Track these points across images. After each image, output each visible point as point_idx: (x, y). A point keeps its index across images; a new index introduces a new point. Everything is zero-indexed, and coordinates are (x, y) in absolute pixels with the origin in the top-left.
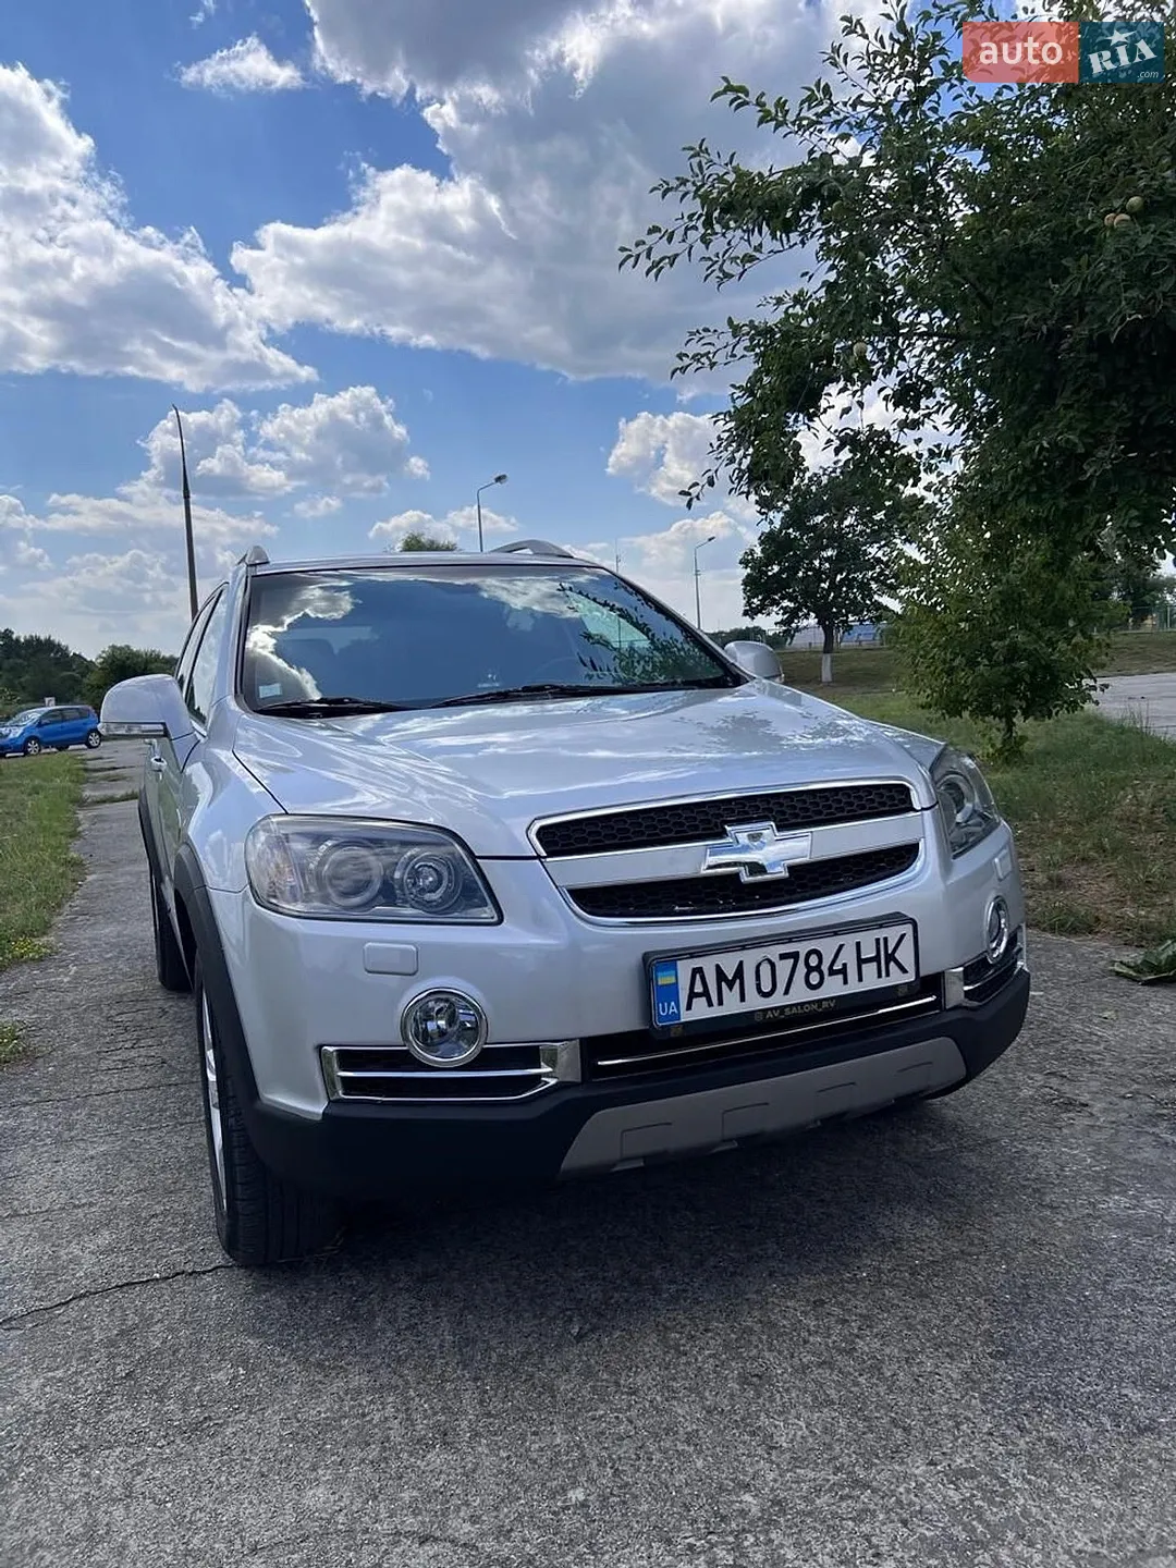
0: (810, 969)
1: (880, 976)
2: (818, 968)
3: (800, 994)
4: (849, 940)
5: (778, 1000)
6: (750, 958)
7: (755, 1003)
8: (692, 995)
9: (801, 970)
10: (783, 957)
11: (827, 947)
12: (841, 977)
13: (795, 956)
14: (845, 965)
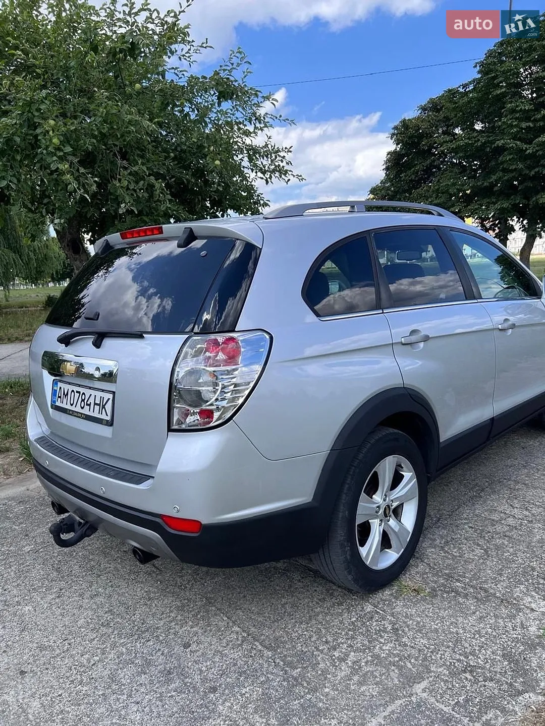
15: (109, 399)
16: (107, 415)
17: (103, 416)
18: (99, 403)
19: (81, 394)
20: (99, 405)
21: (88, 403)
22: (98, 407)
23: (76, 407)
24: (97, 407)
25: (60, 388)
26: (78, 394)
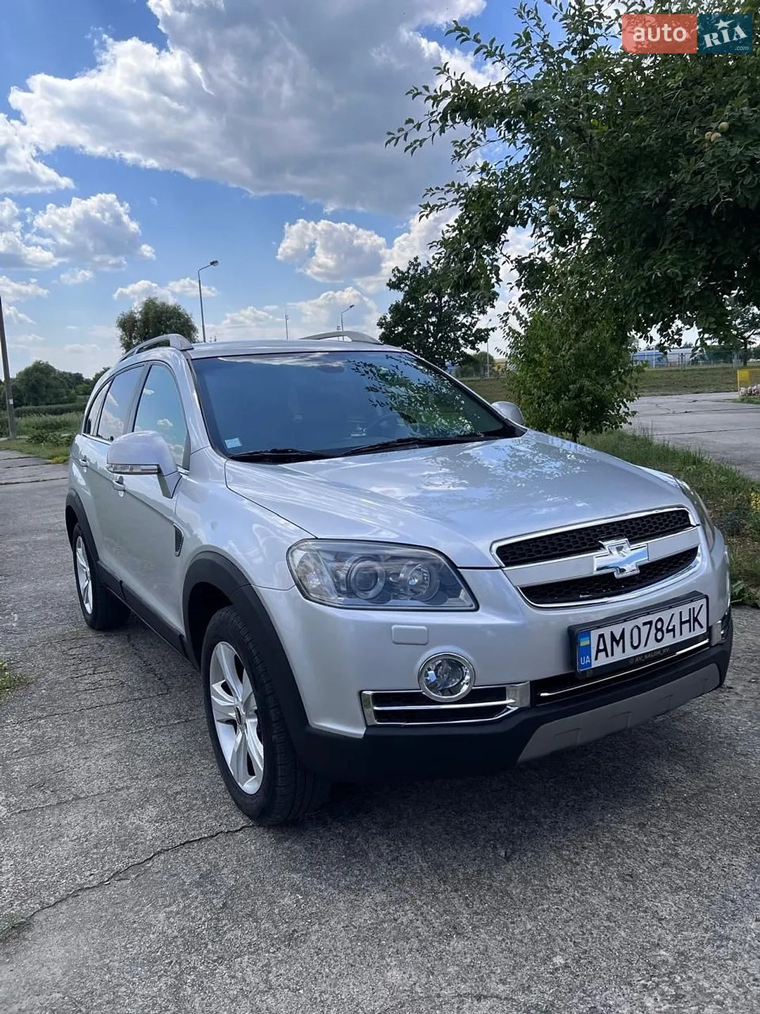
0: (658, 630)
1: (690, 631)
2: (661, 630)
3: (653, 646)
4: (676, 611)
5: (641, 650)
6: (628, 626)
7: (630, 653)
8: (599, 651)
9: (653, 630)
10: (645, 624)
11: (665, 615)
12: (672, 633)
13: (650, 623)
14: (674, 626)
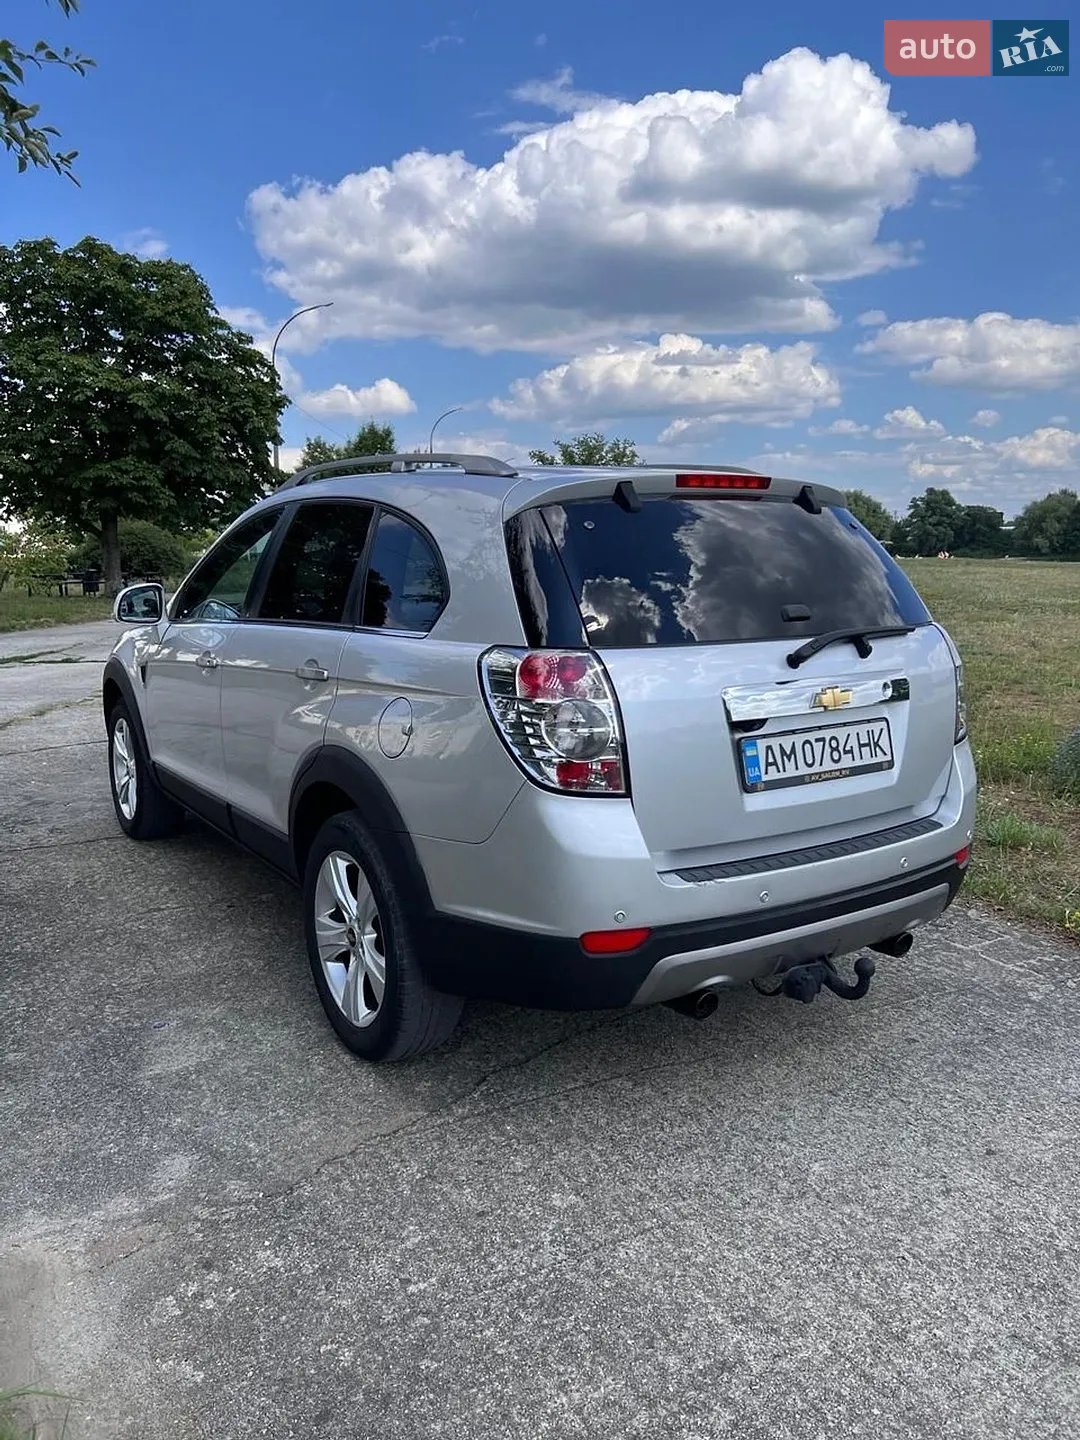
15: (882, 730)
16: (885, 754)
17: (881, 758)
18: (867, 741)
19: (827, 741)
20: (868, 745)
21: (848, 748)
22: (868, 748)
23: (821, 765)
24: (865, 750)
25: (769, 748)
26: (822, 743)
